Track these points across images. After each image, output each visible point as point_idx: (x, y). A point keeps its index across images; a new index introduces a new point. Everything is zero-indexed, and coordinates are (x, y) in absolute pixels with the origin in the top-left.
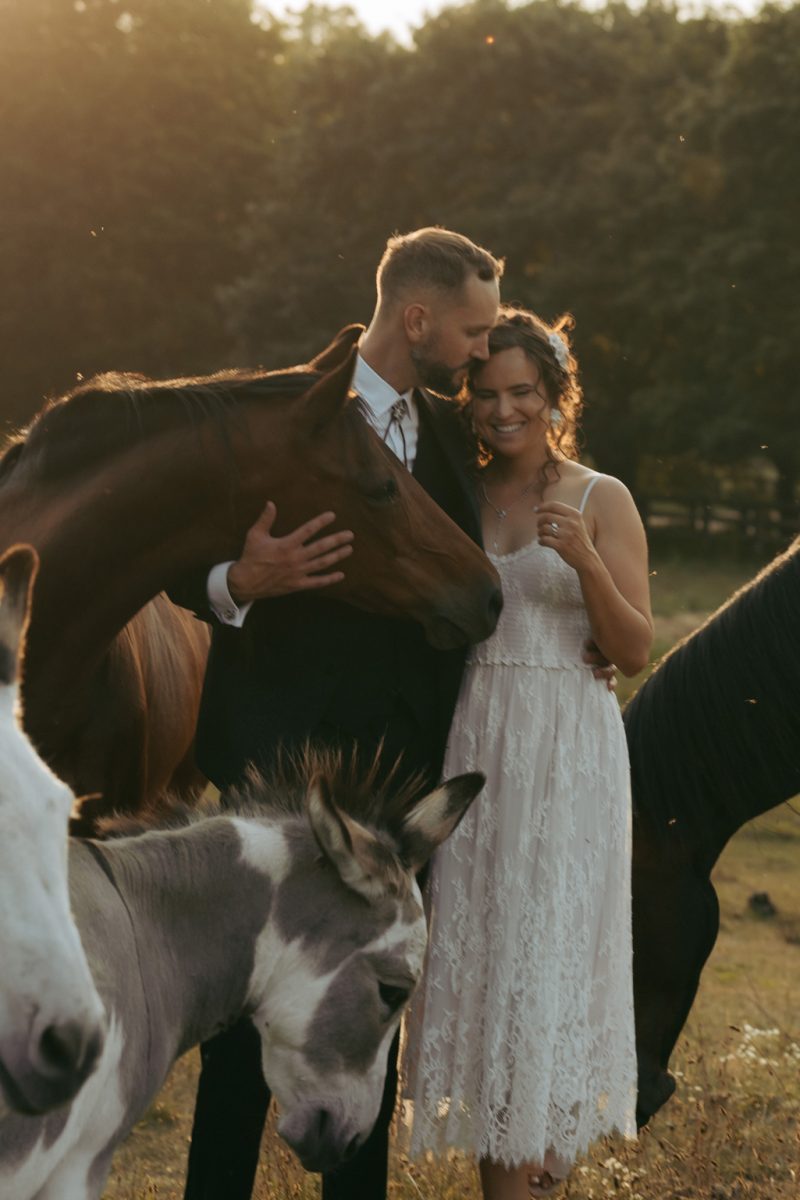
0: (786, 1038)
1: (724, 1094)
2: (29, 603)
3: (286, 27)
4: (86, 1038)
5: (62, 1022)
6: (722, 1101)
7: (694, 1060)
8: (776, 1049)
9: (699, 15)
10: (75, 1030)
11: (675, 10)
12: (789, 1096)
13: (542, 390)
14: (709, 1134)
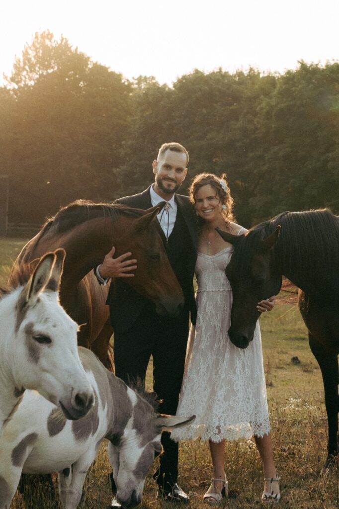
0: (304, 401)
1: (284, 419)
2: (63, 267)
3: (133, 84)
4: (89, 397)
5: (81, 393)
6: (284, 422)
7: (275, 410)
8: (301, 405)
9: (266, 75)
10: (85, 395)
11: (259, 73)
12: (305, 419)
13: (218, 197)
14: (280, 432)
